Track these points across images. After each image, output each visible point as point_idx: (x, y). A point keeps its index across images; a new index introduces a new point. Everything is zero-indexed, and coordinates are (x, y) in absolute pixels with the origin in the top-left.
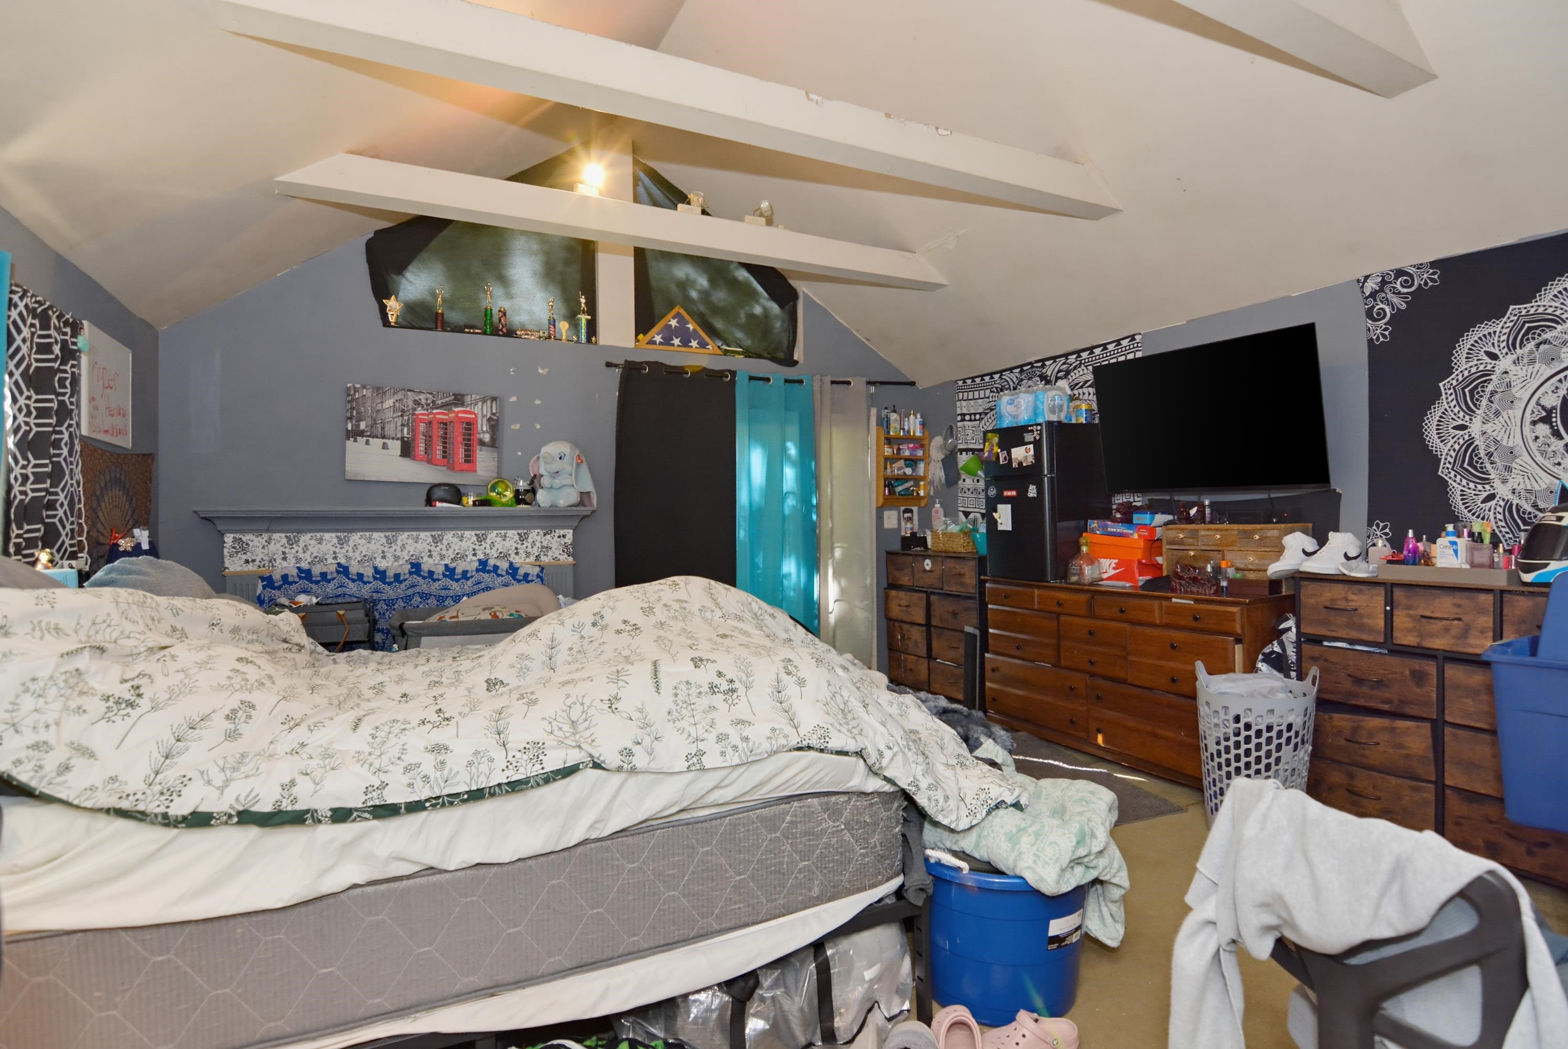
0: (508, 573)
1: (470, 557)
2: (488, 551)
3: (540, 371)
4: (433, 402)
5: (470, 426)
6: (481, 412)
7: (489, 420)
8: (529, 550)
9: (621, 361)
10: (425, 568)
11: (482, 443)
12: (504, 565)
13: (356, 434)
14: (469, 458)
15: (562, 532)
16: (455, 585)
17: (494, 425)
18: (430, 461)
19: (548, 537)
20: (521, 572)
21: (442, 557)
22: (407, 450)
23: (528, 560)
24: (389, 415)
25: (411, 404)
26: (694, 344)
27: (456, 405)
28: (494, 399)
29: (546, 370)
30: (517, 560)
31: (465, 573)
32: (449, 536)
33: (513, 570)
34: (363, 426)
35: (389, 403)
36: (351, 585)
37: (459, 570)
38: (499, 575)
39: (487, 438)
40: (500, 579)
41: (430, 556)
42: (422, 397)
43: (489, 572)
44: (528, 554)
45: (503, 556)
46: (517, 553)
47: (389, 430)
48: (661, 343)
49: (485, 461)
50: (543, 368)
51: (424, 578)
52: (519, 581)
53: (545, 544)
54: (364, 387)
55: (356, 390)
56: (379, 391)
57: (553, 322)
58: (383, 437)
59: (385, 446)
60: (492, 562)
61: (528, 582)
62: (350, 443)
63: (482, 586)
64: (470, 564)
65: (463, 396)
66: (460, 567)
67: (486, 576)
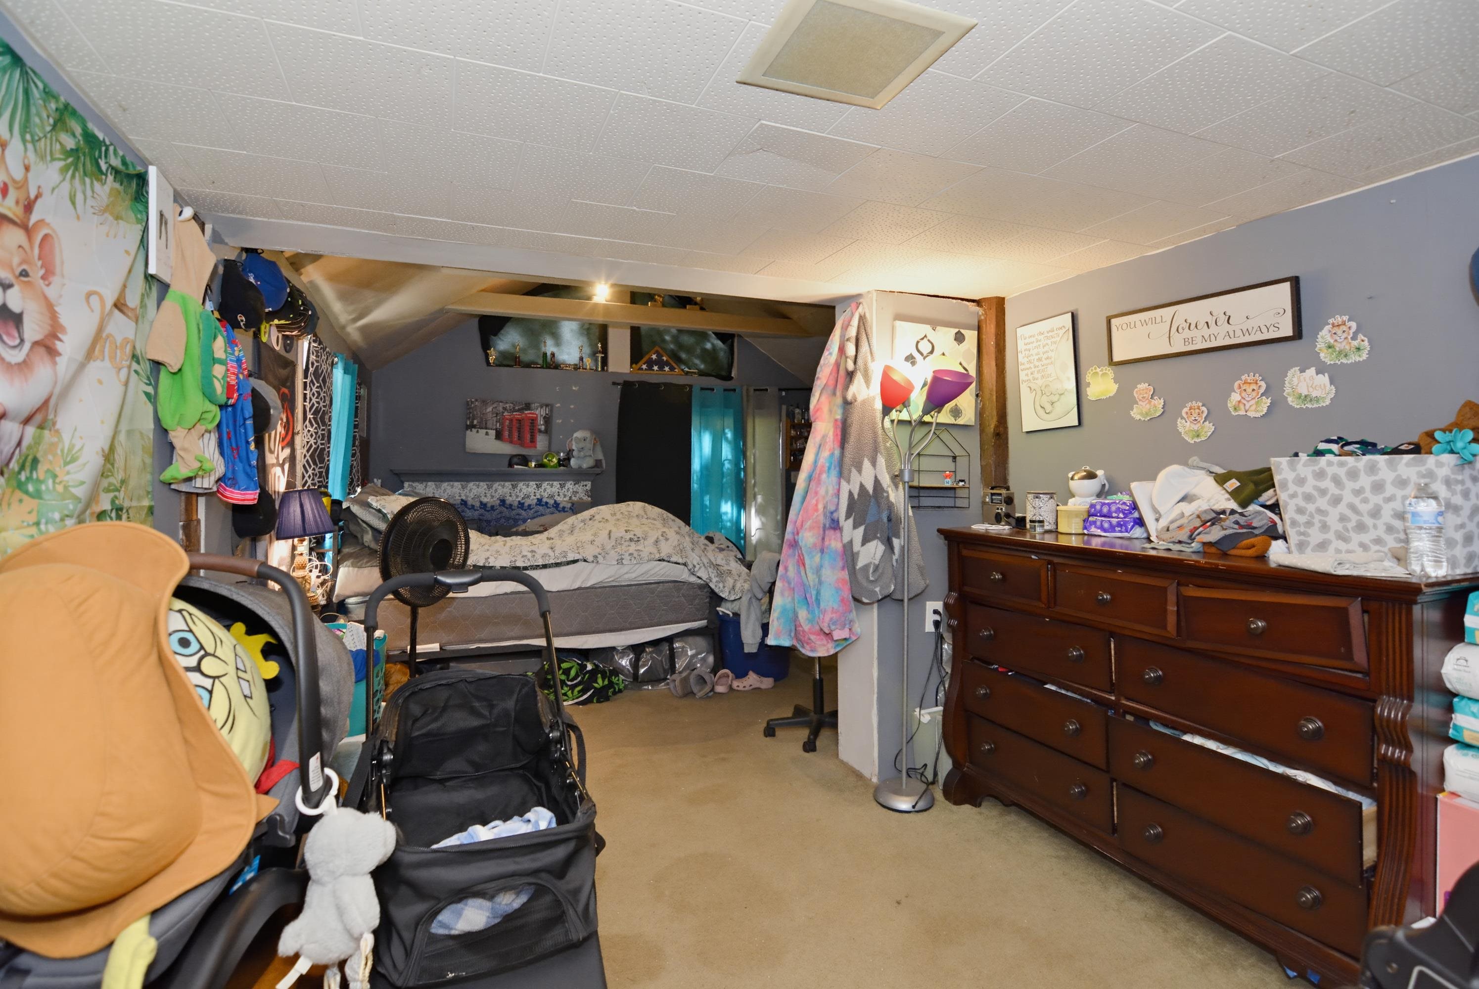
0: (553, 506)
1: (532, 497)
2: (542, 493)
3: (574, 388)
4: (514, 408)
5: (533, 421)
6: (540, 413)
7: (545, 418)
8: (566, 493)
9: (621, 381)
10: (508, 502)
11: (540, 431)
12: (551, 502)
13: (472, 427)
14: (533, 441)
15: (585, 483)
16: (523, 513)
17: (548, 420)
18: (511, 442)
19: (577, 486)
20: (561, 506)
21: (517, 497)
22: (499, 436)
23: (565, 499)
24: (490, 416)
25: (501, 409)
26: (667, 369)
27: (526, 410)
28: (547, 405)
29: (578, 388)
30: (558, 499)
31: (529, 506)
32: (521, 485)
33: (556, 505)
34: (475, 422)
35: (490, 409)
36: (468, 511)
37: (526, 504)
38: (548, 508)
39: (543, 428)
40: (549, 510)
41: (511, 496)
42: (508, 405)
43: (543, 505)
44: (565, 496)
45: (551, 496)
46: (559, 495)
47: (489, 424)
48: (646, 369)
49: (541, 442)
50: (575, 387)
51: (507, 508)
52: (559, 511)
53: (575, 490)
54: (476, 400)
55: (472, 402)
56: (484, 403)
57: (581, 359)
58: (486, 428)
59: (487, 434)
60: (544, 500)
61: (564, 512)
62: (468, 432)
63: (539, 513)
64: (532, 500)
65: (529, 404)
66: (527, 502)
67: (541, 508)
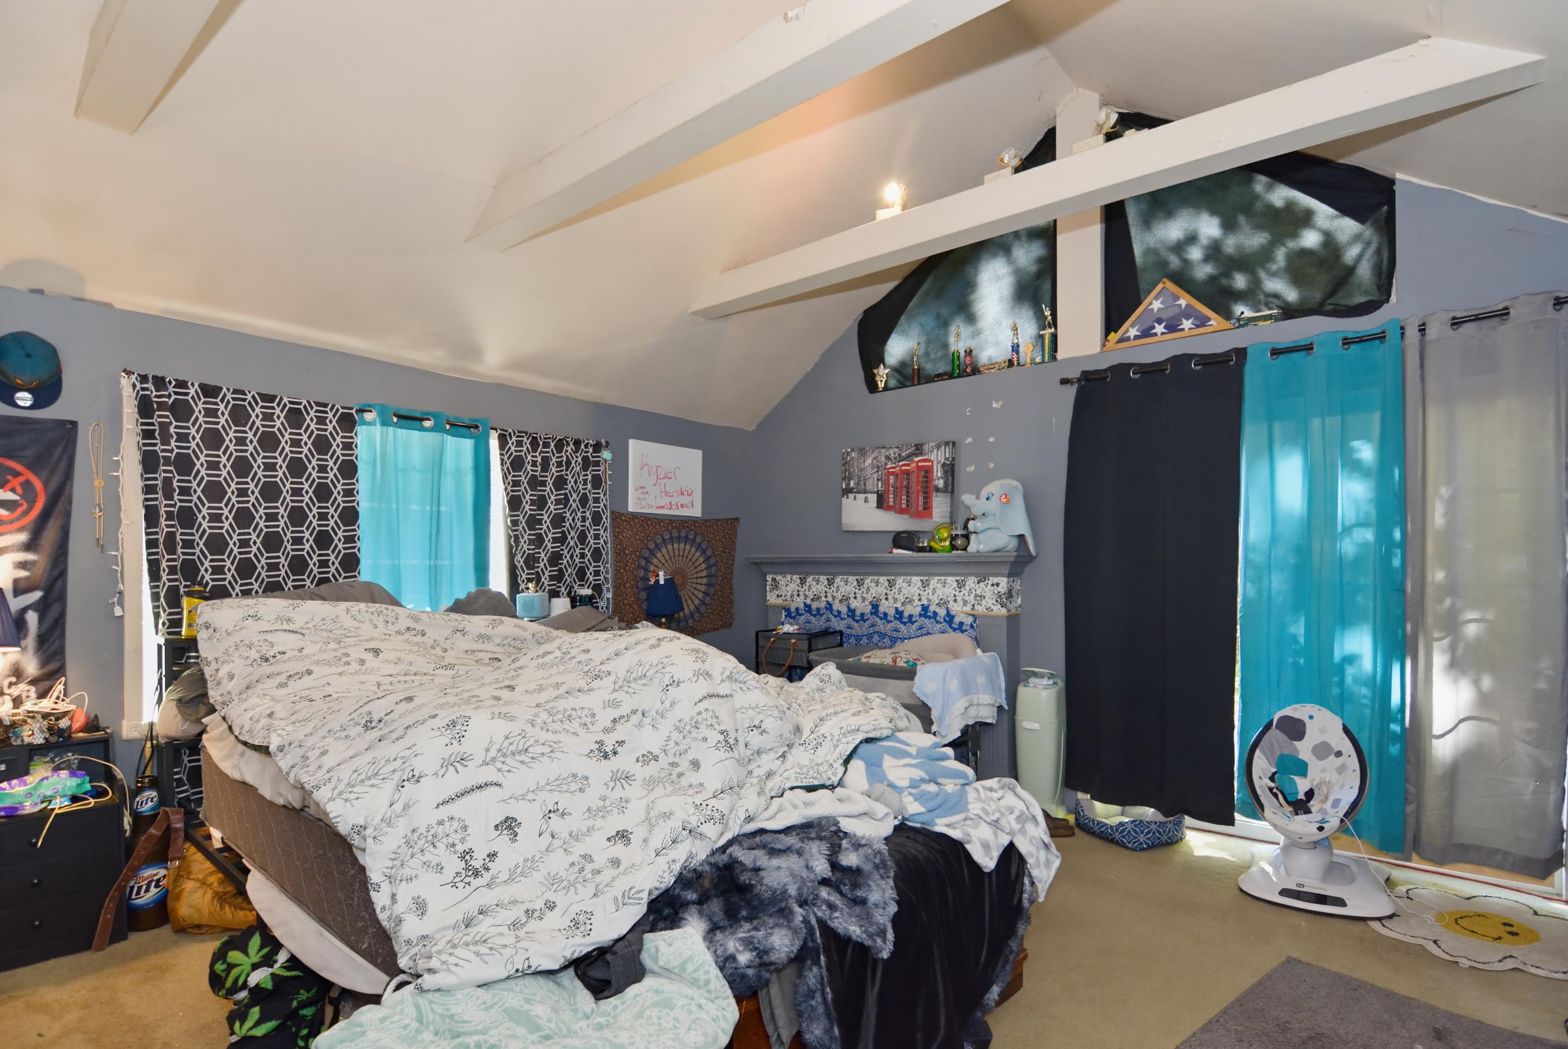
0: (945, 621)
1: (916, 602)
2: (931, 597)
3: (995, 405)
4: (900, 455)
5: (927, 472)
6: (937, 457)
7: (944, 465)
8: (966, 598)
10: (881, 609)
11: (937, 490)
12: (942, 612)
13: (848, 491)
14: (928, 507)
15: (996, 580)
16: (903, 628)
17: (950, 469)
18: (901, 511)
19: (982, 584)
20: (957, 620)
21: (895, 600)
22: (881, 503)
23: (965, 609)
24: (869, 471)
25: (883, 459)
26: (1187, 324)
27: (917, 455)
28: (947, 444)
29: (1001, 403)
31: (911, 616)
32: (900, 581)
33: (950, 618)
34: (852, 484)
35: (869, 462)
36: (834, 619)
37: (906, 614)
38: (938, 622)
39: (941, 483)
40: (939, 626)
41: (887, 599)
42: (891, 452)
43: (930, 618)
44: (965, 602)
45: (943, 603)
46: (955, 601)
47: (869, 486)
48: (1136, 337)
49: (940, 506)
50: (997, 402)
51: (881, 619)
52: (954, 630)
53: (979, 592)
54: (853, 450)
55: (848, 454)
56: (862, 452)
57: (1015, 348)
58: (865, 492)
59: (866, 500)
60: (932, 608)
61: (963, 631)
62: (844, 500)
63: (924, 631)
65: (922, 445)
66: (909, 610)
67: (927, 621)
